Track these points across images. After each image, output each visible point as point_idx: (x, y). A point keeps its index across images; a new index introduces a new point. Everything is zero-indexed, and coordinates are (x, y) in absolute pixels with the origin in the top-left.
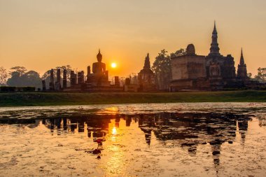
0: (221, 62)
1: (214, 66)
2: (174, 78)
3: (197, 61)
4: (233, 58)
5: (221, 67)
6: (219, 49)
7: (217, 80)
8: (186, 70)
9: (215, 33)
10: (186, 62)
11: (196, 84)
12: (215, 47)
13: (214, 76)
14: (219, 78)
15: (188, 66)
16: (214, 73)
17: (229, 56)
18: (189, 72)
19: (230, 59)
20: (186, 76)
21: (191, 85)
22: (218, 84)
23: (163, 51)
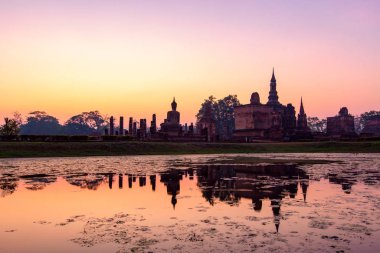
0: (282, 111)
1: (275, 115)
2: (237, 128)
3: (262, 110)
5: (282, 116)
8: (251, 119)
9: (273, 81)
10: (252, 111)
11: (268, 135)
12: (273, 94)
15: (254, 116)
17: (290, 105)
18: (255, 122)
19: (290, 108)
20: (252, 126)
21: (262, 135)
23: (211, 98)
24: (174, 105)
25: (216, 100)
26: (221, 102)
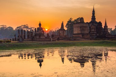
0: (96, 25)
1: (93, 27)
2: (74, 33)
3: (85, 25)
4: (101, 23)
5: (96, 27)
6: (95, 19)
7: (94, 33)
8: (79, 29)
9: (94, 11)
10: (80, 26)
11: (83, 36)
12: (93, 18)
13: (93, 32)
14: (95, 32)
15: (81, 28)
16: (93, 30)
18: (81, 30)
20: (80, 32)
21: (81, 36)
22: (94, 35)
23: (71, 19)
24: (40, 25)
25: (73, 20)
26: (75, 20)
